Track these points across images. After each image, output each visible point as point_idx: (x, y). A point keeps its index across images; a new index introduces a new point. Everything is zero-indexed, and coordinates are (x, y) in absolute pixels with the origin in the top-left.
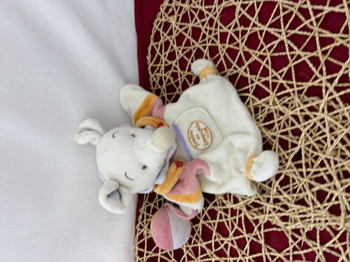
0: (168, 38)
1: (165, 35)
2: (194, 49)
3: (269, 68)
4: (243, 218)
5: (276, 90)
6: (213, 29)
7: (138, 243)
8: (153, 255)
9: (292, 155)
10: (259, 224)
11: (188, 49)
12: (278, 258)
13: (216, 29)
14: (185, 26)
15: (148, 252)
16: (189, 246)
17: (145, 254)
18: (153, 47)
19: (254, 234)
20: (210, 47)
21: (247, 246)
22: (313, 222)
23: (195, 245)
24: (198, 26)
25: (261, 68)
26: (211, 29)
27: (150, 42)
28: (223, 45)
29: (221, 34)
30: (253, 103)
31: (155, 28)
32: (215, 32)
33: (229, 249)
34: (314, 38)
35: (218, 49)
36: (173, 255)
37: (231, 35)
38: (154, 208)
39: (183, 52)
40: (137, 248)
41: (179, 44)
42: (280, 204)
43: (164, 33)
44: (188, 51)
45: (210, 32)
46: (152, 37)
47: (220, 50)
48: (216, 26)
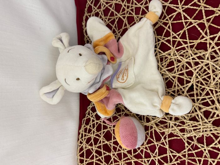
0: (98, 10)
1: (96, 8)
2: (117, 18)
3: (171, 31)
4: (153, 132)
5: (175, 46)
6: (130, 5)
7: (79, 154)
8: (90, 161)
9: (187, 89)
10: (165, 135)
11: (113, 18)
12: (177, 156)
13: (132, 5)
14: (110, 3)
15: (86, 159)
16: (114, 153)
17: (85, 161)
18: (86, 17)
19: (161, 142)
20: (128, 17)
21: (157, 150)
22: (202, 131)
23: (119, 152)
24: (119, 3)
25: (165, 31)
26: (129, 5)
27: (85, 13)
28: (137, 16)
29: (136, 8)
30: (159, 54)
31: (88, 4)
32: (132, 7)
33: (144, 153)
34: (201, 11)
35: (134, 18)
36: (104, 160)
37: (143, 9)
38: (89, 129)
39: (108, 21)
40: (79, 157)
41: (106, 15)
42: (179, 121)
43: (95, 7)
44: (112, 19)
45: (128, 7)
46: (86, 9)
47: (135, 19)
48: (132, 3)
